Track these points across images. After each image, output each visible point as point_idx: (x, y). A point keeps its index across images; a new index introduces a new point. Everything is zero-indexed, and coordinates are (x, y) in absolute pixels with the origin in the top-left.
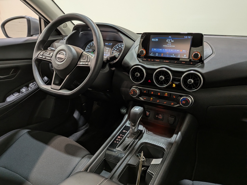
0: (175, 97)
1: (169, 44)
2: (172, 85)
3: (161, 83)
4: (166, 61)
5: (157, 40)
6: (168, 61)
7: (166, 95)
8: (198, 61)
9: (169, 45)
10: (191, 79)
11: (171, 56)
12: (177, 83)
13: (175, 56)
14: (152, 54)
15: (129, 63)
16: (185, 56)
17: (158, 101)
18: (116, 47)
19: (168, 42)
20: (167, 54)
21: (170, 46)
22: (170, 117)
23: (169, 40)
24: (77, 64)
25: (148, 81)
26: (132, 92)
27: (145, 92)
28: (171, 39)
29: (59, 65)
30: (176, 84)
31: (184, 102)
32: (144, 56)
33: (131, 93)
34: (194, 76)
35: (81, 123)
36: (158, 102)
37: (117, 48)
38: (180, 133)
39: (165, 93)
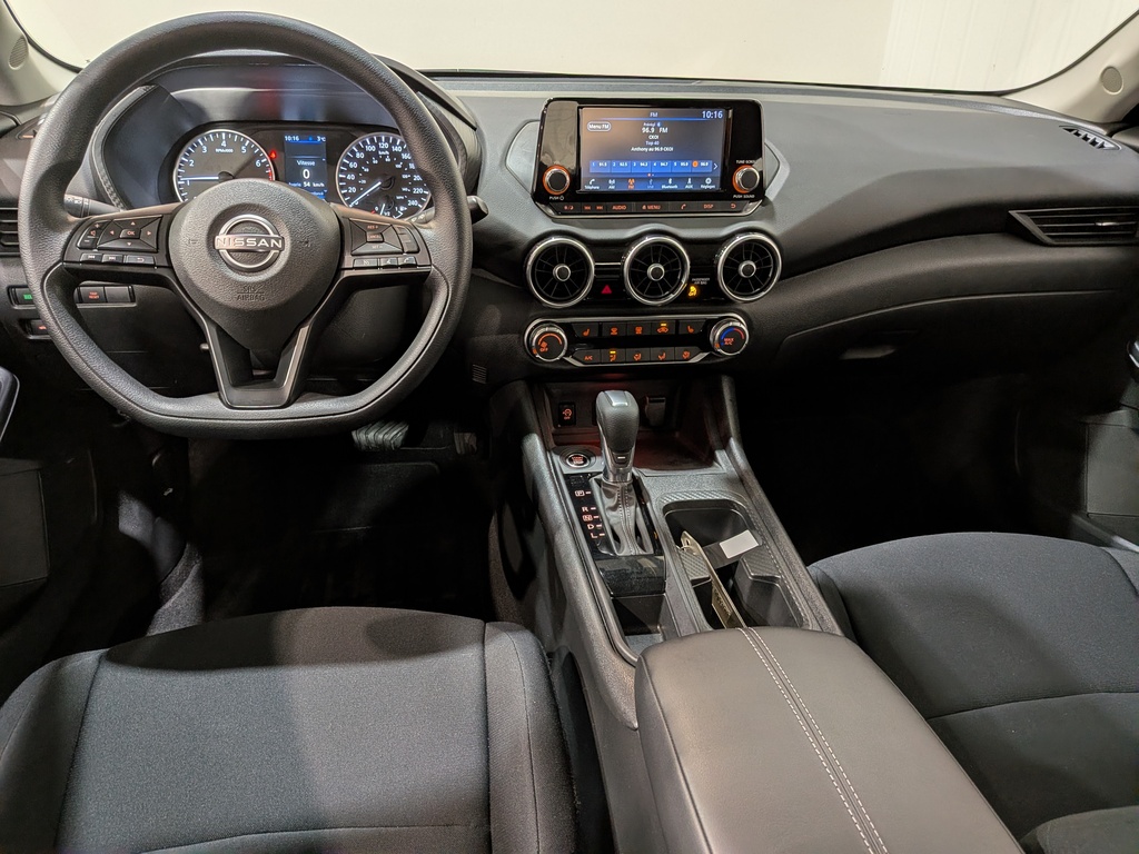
0: (691, 331)
1: (654, 140)
2: (687, 290)
3: (654, 290)
4: (650, 207)
5: (607, 127)
6: (656, 207)
7: (663, 330)
8: (753, 196)
9: (654, 146)
10: (748, 259)
11: (664, 187)
12: (704, 281)
13: (676, 187)
14: (594, 184)
15: (508, 229)
16: (708, 180)
17: (638, 357)
18: (353, 152)
19: (649, 134)
20: (649, 178)
21: (657, 149)
22: (650, 401)
23: (650, 127)
24: (340, 269)
25: (603, 287)
26: (544, 344)
27: (586, 334)
28: (656, 122)
29: (247, 286)
30: (699, 287)
31: (729, 341)
32: (563, 194)
33: (538, 347)
34: (754, 250)
35: (163, 552)
36: (638, 361)
37: (358, 155)
38: (733, 443)
39: (657, 324)
